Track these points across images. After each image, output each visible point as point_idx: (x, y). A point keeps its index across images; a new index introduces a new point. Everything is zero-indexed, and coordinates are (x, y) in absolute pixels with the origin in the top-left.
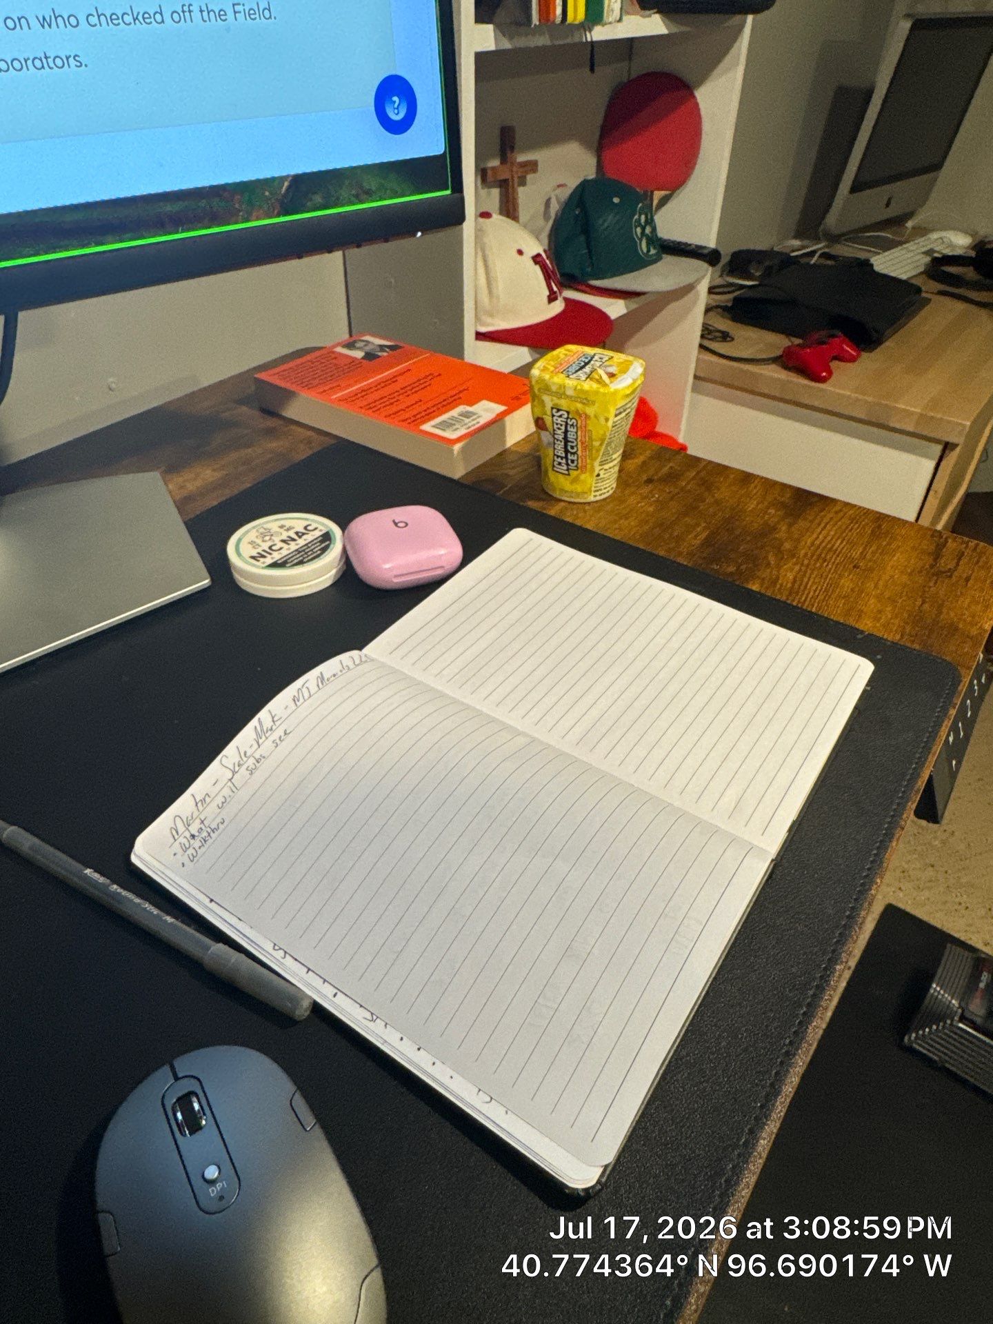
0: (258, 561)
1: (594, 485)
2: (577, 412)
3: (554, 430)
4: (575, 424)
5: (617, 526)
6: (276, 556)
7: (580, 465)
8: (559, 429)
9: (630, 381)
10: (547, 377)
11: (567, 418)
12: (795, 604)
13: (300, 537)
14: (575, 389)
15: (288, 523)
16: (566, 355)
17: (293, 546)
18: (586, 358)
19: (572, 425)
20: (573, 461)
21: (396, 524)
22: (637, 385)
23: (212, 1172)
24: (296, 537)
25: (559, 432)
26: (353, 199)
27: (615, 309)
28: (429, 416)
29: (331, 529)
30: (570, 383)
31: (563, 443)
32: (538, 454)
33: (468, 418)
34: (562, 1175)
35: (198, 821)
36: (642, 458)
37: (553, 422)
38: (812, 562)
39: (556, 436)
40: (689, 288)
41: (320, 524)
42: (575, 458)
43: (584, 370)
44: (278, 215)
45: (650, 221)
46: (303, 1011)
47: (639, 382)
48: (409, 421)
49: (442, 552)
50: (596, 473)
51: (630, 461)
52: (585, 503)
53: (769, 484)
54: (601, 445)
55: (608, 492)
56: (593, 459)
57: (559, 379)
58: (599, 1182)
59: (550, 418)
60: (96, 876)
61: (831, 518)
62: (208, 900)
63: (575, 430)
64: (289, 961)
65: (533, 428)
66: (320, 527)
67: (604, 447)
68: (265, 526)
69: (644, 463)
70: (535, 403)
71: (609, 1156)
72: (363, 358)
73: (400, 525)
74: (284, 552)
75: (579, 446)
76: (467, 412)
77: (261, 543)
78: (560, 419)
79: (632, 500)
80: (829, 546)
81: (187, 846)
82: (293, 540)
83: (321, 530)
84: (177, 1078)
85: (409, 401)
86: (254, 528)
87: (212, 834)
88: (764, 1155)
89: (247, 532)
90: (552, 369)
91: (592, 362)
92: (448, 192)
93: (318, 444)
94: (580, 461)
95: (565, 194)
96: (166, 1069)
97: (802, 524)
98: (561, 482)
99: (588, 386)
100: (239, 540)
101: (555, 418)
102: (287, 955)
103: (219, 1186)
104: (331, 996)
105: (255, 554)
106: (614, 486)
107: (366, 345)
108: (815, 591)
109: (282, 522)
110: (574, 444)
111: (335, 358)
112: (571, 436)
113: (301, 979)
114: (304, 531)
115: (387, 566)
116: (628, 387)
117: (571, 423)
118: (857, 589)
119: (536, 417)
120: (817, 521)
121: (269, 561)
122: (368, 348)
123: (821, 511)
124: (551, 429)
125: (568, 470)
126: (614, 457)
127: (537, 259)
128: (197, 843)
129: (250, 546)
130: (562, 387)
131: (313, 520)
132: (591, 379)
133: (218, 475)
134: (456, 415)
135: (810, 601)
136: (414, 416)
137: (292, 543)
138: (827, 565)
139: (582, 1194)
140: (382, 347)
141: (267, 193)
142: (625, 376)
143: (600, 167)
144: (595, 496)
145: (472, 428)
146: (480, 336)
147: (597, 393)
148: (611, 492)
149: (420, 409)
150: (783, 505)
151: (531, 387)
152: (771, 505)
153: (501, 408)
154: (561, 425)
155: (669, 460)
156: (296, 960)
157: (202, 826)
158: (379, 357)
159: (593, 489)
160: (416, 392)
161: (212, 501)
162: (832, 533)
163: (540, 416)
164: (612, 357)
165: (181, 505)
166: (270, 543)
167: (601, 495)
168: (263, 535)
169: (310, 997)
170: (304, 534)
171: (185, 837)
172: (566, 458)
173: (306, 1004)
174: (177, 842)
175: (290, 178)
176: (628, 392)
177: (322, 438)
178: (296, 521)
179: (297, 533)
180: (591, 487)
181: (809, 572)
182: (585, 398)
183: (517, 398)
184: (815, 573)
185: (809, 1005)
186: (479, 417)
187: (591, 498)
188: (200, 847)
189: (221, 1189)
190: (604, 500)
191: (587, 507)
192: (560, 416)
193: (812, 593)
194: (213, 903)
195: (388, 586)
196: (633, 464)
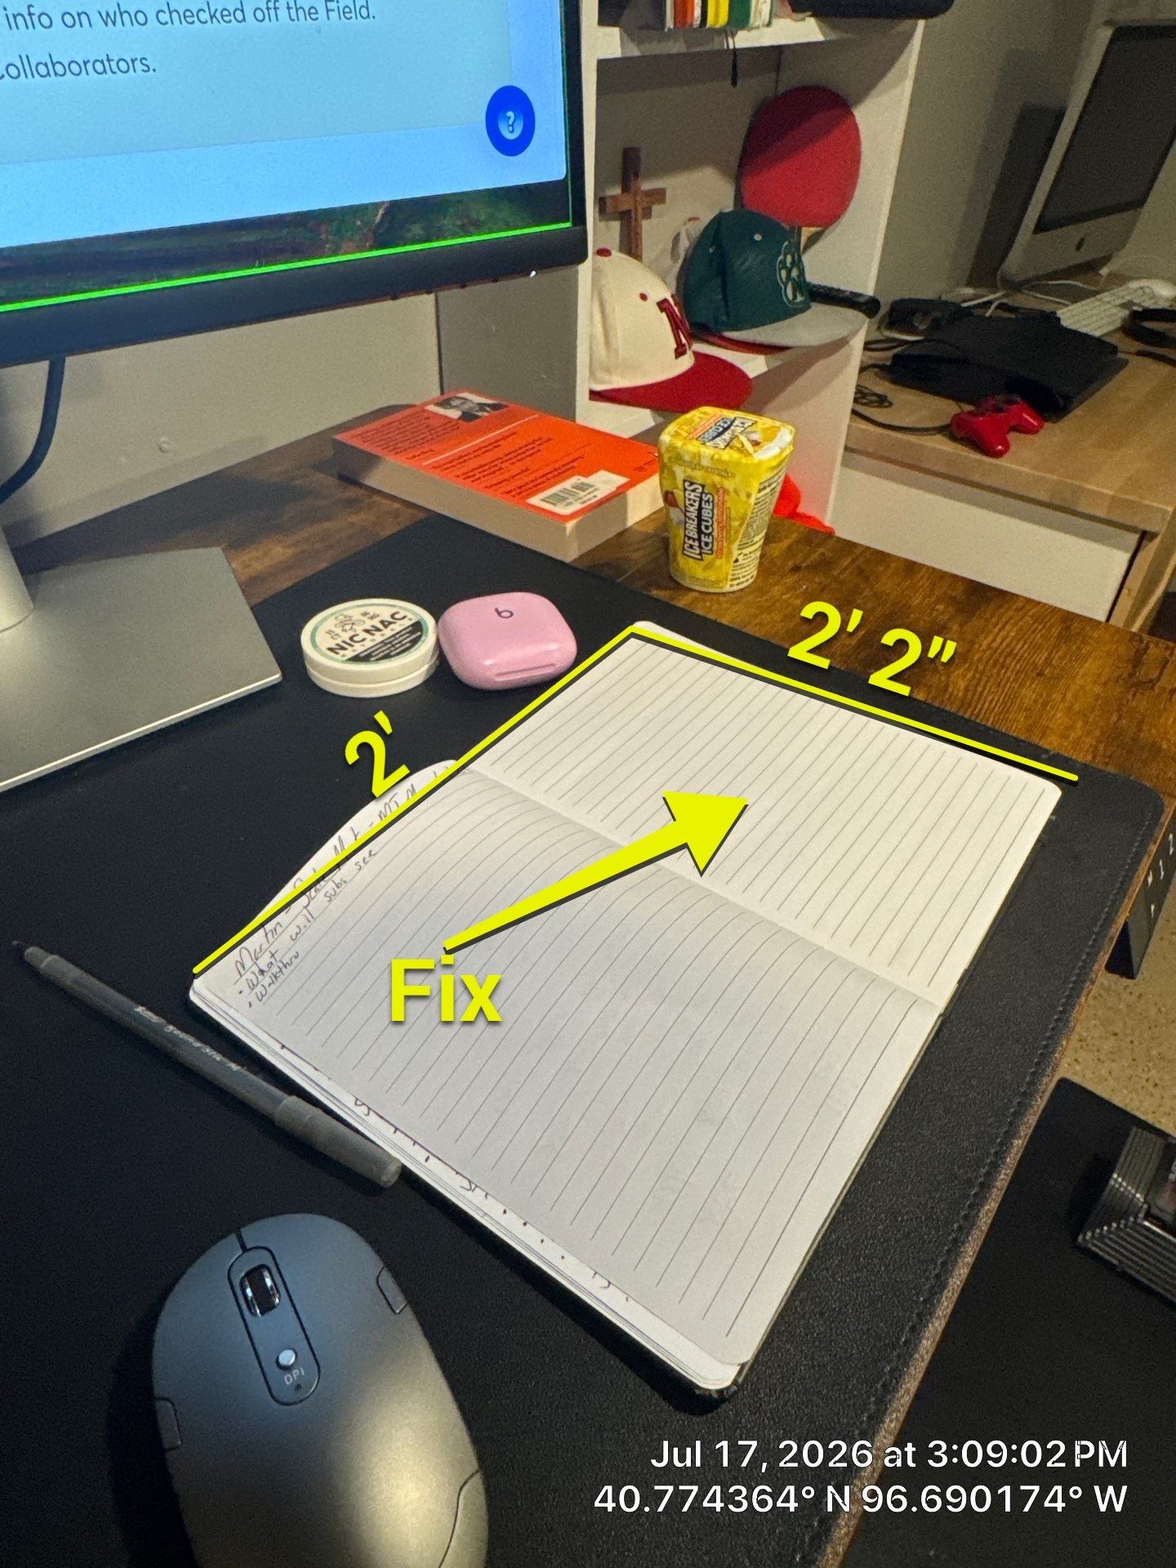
0: (337, 653)
1: (731, 572)
2: (714, 485)
3: (686, 506)
4: (711, 500)
5: (758, 621)
6: (359, 648)
7: (715, 548)
8: (692, 505)
9: (777, 450)
10: (679, 444)
11: (702, 493)
12: (967, 716)
13: (386, 627)
14: (712, 458)
15: (372, 610)
16: (701, 418)
17: (378, 637)
18: (726, 423)
19: (708, 501)
20: (707, 544)
21: (499, 614)
22: (784, 455)
23: (287, 1358)
24: (380, 626)
25: (692, 509)
26: (458, 230)
27: (754, 366)
28: (537, 487)
29: (422, 619)
30: (707, 451)
31: (696, 522)
32: (666, 534)
33: (583, 490)
34: (691, 1372)
35: (268, 955)
36: (786, 543)
37: (685, 497)
38: (988, 668)
39: (688, 514)
40: (841, 343)
41: (412, 612)
42: (710, 540)
43: (723, 437)
44: (371, 248)
45: (798, 263)
46: (389, 1177)
47: (788, 451)
48: (514, 493)
49: (553, 646)
50: (734, 559)
51: (774, 545)
52: (719, 594)
53: (939, 576)
54: (741, 525)
55: (747, 580)
56: (731, 542)
57: (693, 447)
58: (735, 1382)
59: (682, 493)
60: (149, 1015)
61: (1011, 618)
62: (280, 1046)
63: (711, 507)
64: (373, 1118)
65: (661, 503)
66: (410, 616)
67: (745, 526)
68: (346, 613)
69: (790, 547)
70: (665, 475)
71: (747, 1354)
72: (459, 418)
73: (504, 614)
74: (368, 644)
75: (715, 526)
76: (583, 484)
77: (342, 634)
78: (693, 494)
79: (776, 590)
80: (1008, 650)
81: (255, 983)
82: (378, 630)
83: (410, 619)
84: (244, 1249)
85: (515, 469)
86: (332, 614)
87: (284, 969)
88: (927, 1358)
89: (325, 619)
90: (685, 434)
91: (732, 428)
92: (568, 225)
93: (406, 519)
94: (715, 543)
95: (697, 228)
96: (233, 1238)
97: (976, 623)
98: (693, 570)
99: (726, 455)
100: (315, 629)
101: (687, 492)
102: (371, 1112)
103: (295, 1372)
104: (423, 1161)
105: (333, 646)
106: (755, 573)
107: (463, 403)
108: (991, 702)
109: (363, 610)
110: (709, 524)
111: (428, 418)
112: (705, 514)
113: (387, 1140)
114: (391, 620)
115: (488, 662)
116: (775, 457)
117: (706, 499)
118: (1041, 701)
119: (664, 489)
120: (994, 620)
121: (350, 653)
122: (466, 407)
123: (1001, 607)
124: (681, 503)
125: (700, 554)
126: (756, 539)
127: (663, 305)
128: (266, 980)
129: (328, 636)
130: (699, 455)
131: (400, 607)
132: (731, 448)
133: (290, 552)
134: (569, 488)
135: (985, 713)
136: (520, 487)
137: (377, 633)
138: (1006, 672)
139: (715, 1396)
140: (482, 406)
141: (359, 223)
142: (771, 444)
143: (739, 198)
144: (731, 586)
145: (589, 503)
146: (595, 395)
147: (738, 464)
148: (750, 581)
149: (527, 480)
150: (953, 600)
151: (661, 456)
152: (939, 601)
153: (621, 480)
154: (695, 501)
155: (819, 545)
156: (381, 1117)
157: (273, 960)
158: (478, 417)
159: (730, 577)
160: (522, 459)
161: (284, 583)
162: (1013, 634)
163: (670, 489)
164: (756, 422)
165: (247, 586)
166: (351, 633)
167: (738, 584)
168: (343, 624)
169: (398, 1160)
170: (390, 623)
171: (253, 973)
172: (699, 540)
173: (393, 1168)
174: (244, 977)
175: (386, 205)
176: (774, 463)
177: (411, 511)
178: (382, 607)
179: (382, 622)
180: (727, 574)
181: (984, 679)
182: (724, 471)
183: (641, 469)
184: (992, 680)
185: (982, 1185)
186: (596, 489)
187: (727, 588)
188: (270, 985)
189: (298, 1377)
190: (742, 590)
191: (722, 599)
192: (694, 491)
193: (987, 704)
194: (285, 1050)
195: (488, 686)
196: (777, 549)
